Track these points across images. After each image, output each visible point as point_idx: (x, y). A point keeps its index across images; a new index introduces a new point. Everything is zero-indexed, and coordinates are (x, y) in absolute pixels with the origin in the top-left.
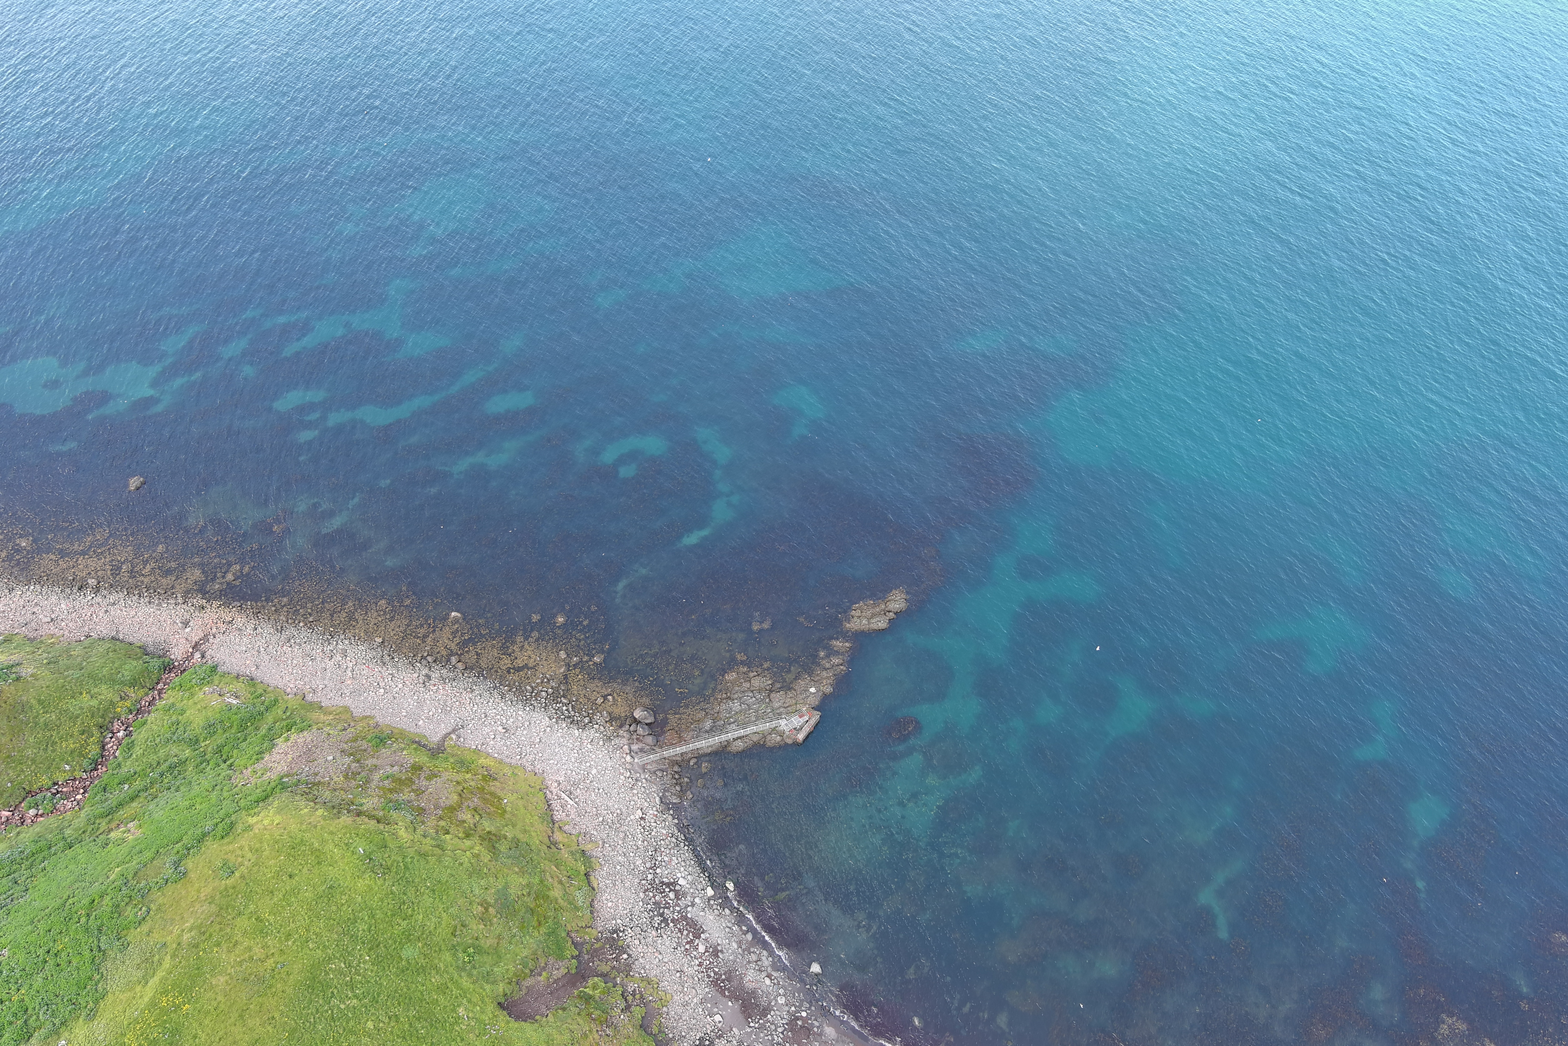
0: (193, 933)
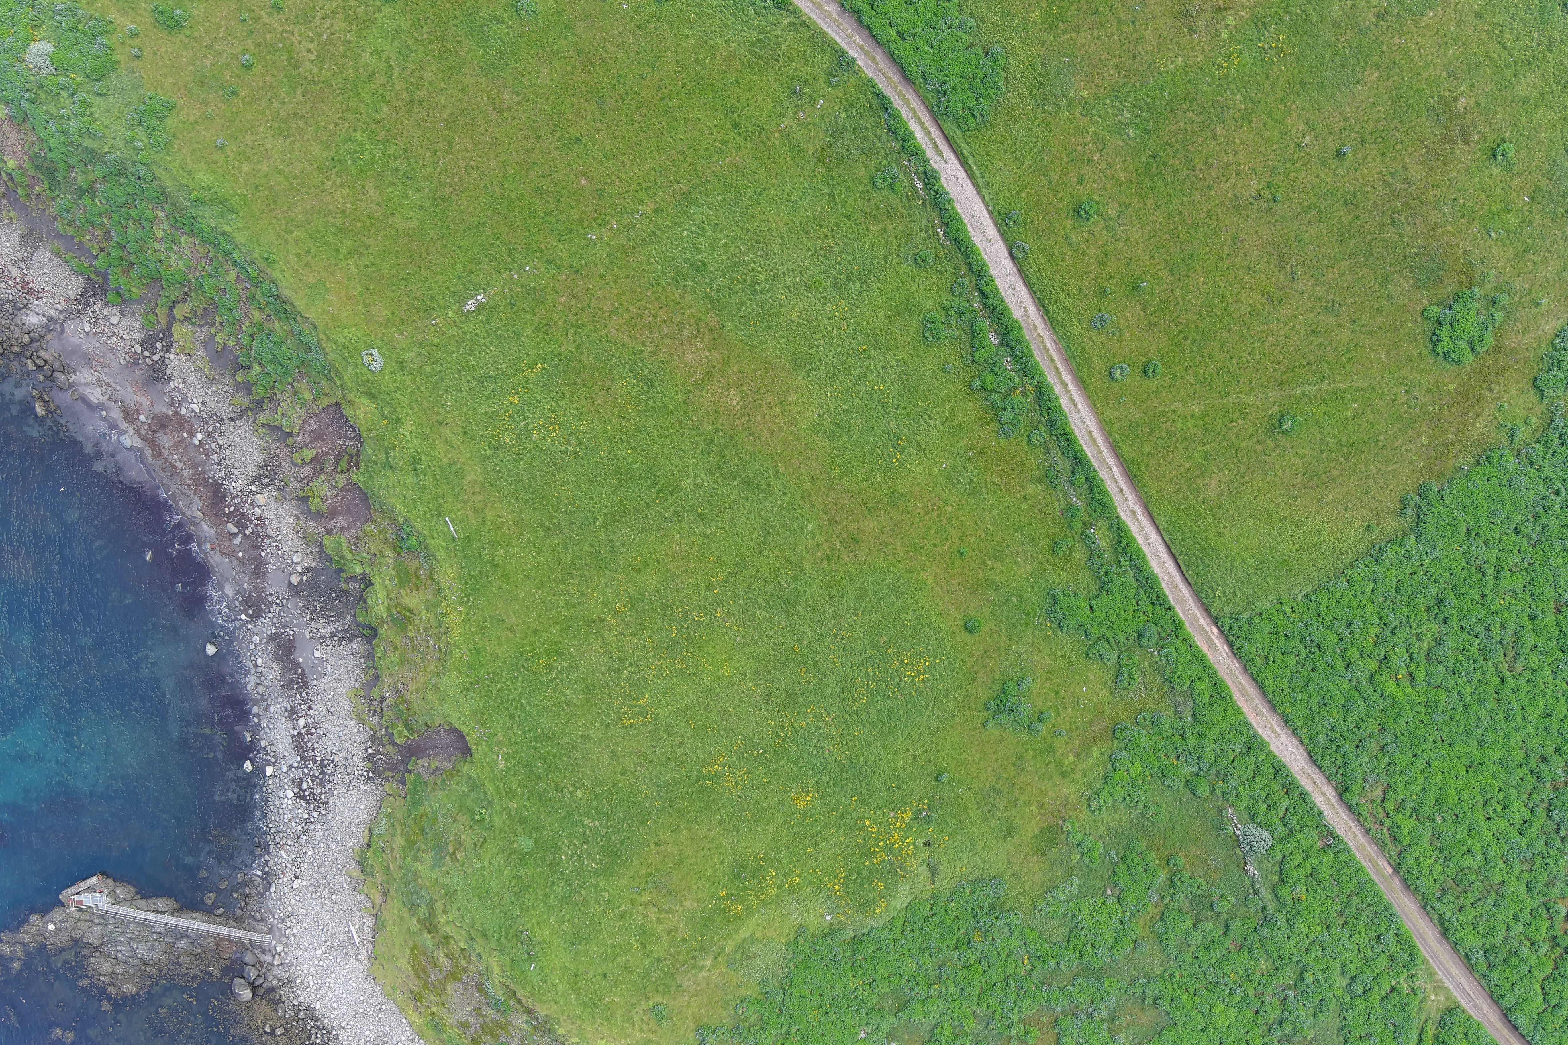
0: (702, 963)
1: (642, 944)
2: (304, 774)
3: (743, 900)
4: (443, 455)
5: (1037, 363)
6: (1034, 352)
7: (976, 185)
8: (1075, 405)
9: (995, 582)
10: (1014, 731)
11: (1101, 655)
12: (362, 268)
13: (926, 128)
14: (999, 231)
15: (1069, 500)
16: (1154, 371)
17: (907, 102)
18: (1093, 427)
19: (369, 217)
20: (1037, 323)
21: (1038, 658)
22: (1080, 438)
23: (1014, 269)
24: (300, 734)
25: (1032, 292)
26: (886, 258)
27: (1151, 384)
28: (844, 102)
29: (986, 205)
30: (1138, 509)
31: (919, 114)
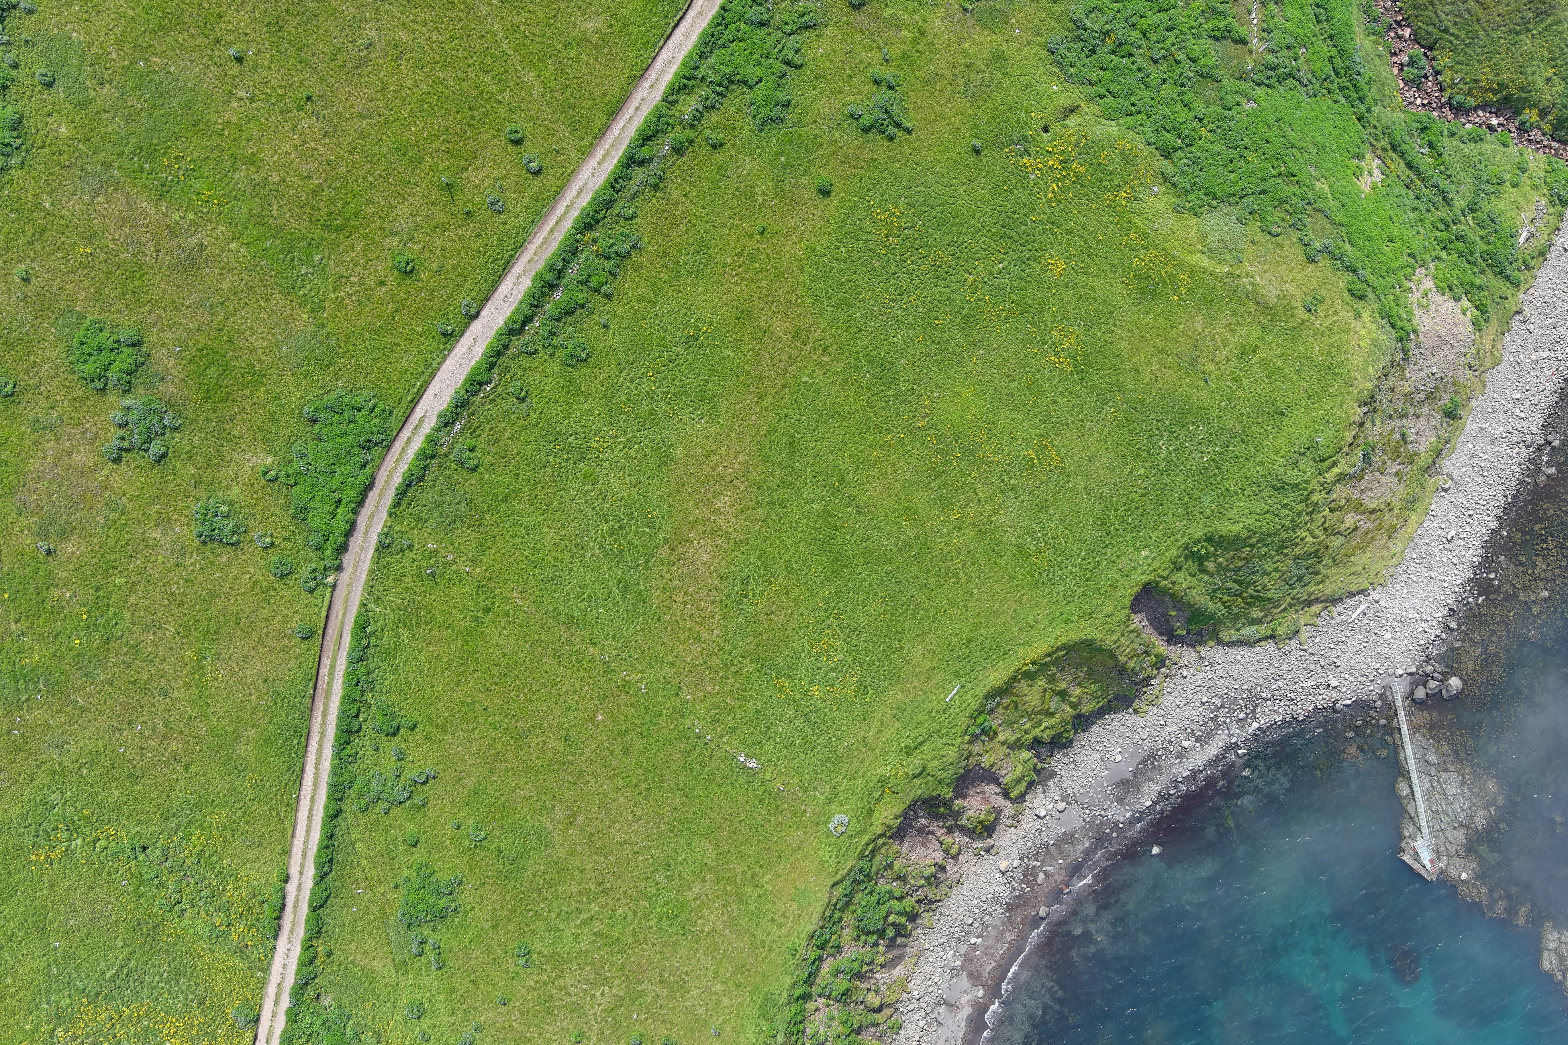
0: (1248, 287)
1: (1254, 351)
2: (1231, 722)
3: (1173, 279)
4: (893, 730)
5: (561, 243)
6: (553, 250)
7: (433, 376)
8: (581, 190)
9: (776, 186)
10: (904, 100)
11: (797, 52)
12: (765, 870)
13: (406, 443)
14: (462, 336)
15: (669, 152)
16: (516, 132)
17: (392, 472)
18: (592, 163)
19: (718, 883)
20: (526, 260)
21: (826, 109)
22: (609, 170)
23: (488, 305)
24: (1198, 740)
25: (501, 278)
26: (535, 426)
27: (529, 129)
28: (420, 526)
29: (445, 357)
30: (646, 84)
31: (397, 455)
